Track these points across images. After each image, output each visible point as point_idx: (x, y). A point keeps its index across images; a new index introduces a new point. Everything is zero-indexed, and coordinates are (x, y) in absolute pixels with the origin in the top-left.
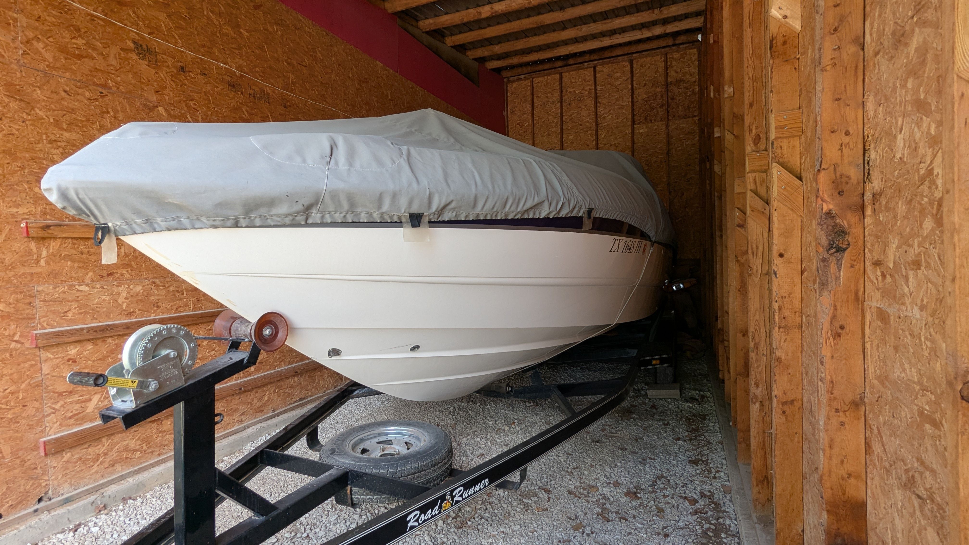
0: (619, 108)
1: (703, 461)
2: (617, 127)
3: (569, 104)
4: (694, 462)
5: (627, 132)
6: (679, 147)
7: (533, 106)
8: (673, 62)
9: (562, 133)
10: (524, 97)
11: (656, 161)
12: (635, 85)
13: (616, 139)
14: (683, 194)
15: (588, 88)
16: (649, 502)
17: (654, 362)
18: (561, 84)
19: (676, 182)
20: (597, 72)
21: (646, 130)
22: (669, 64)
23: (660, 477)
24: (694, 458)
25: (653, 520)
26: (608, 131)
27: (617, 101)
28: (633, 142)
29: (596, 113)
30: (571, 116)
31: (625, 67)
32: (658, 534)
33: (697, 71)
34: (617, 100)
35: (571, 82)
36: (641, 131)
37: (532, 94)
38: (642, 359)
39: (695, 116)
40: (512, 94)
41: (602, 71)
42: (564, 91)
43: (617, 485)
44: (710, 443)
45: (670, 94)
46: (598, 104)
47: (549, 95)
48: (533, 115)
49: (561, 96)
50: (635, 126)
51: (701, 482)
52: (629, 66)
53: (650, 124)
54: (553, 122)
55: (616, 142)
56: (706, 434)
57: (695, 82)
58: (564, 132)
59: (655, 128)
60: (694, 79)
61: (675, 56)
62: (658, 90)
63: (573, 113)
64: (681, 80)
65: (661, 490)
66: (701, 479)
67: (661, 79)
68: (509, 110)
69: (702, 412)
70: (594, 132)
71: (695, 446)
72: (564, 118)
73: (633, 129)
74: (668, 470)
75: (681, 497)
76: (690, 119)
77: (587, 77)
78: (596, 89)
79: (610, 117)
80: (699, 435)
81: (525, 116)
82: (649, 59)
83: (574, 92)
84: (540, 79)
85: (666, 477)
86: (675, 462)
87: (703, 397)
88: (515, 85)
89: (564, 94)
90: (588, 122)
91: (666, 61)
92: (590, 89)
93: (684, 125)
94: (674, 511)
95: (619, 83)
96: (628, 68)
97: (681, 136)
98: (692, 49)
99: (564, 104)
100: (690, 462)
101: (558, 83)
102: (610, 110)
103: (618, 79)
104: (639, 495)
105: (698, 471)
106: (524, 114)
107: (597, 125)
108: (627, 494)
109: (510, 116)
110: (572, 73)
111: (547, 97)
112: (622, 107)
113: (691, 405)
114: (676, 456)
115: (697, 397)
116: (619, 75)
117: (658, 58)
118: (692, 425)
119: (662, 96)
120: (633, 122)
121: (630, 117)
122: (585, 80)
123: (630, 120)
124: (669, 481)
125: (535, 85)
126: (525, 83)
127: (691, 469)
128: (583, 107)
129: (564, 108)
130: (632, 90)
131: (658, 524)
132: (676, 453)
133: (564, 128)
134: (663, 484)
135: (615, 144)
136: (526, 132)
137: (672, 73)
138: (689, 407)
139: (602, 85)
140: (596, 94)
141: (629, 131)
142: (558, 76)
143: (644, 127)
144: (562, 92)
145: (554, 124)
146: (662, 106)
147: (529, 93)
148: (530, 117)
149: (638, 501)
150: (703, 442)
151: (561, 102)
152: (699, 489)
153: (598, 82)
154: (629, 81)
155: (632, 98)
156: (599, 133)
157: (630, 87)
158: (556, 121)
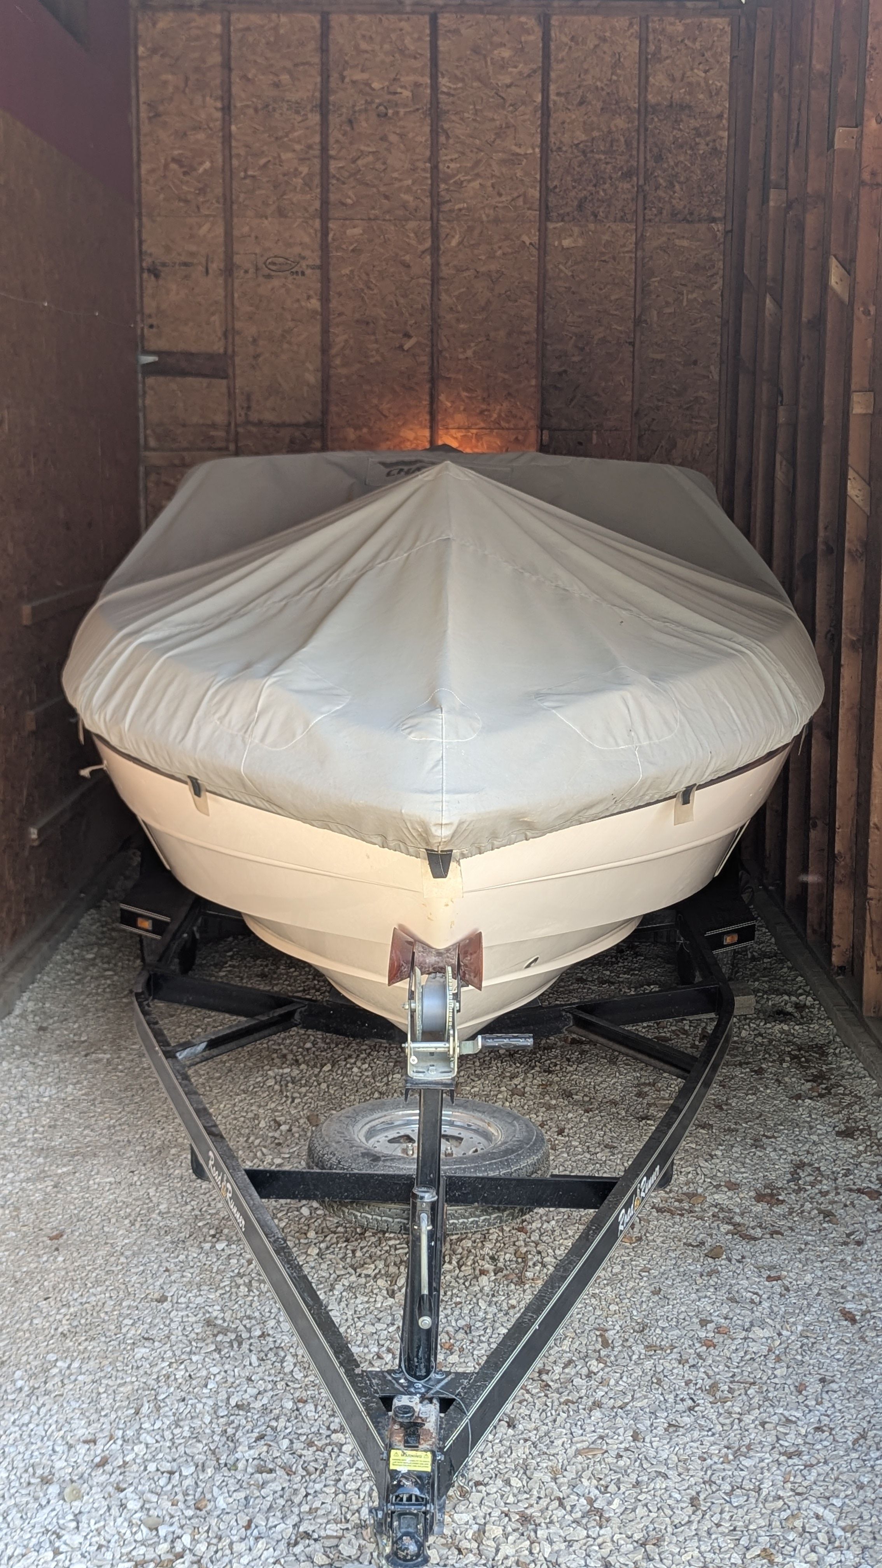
0: (503, 162)
1: (862, 1131)
2: (496, 221)
3: (350, 122)
4: (847, 1134)
5: (525, 238)
6: (667, 304)
7: (226, 108)
8: (665, 46)
9: (324, 215)
10: (197, 69)
11: (604, 341)
12: (553, 97)
13: (491, 256)
14: (674, 446)
15: (412, 78)
16: (802, 1206)
17: (728, 940)
18: (324, 50)
19: (658, 408)
20: (441, 31)
21: (581, 242)
22: (652, 48)
23: (801, 1165)
24: (843, 1128)
25: (825, 1229)
26: (471, 229)
27: (498, 135)
28: (543, 276)
29: (435, 168)
30: (354, 161)
31: (528, 32)
32: (845, 1244)
33: (726, 87)
34: (500, 133)
35: (359, 51)
36: (566, 243)
37: (227, 66)
38: (708, 934)
39: (714, 220)
40: (154, 51)
41: (456, 32)
42: (334, 76)
43: (733, 1186)
44: (860, 1098)
45: (650, 140)
46: (442, 139)
47: (285, 78)
48: (227, 138)
49: (325, 90)
50: (551, 226)
51: (872, 1163)
52: (538, 31)
53: (592, 226)
54: (296, 173)
55: (493, 267)
56: (844, 1082)
57: (720, 116)
58: (334, 213)
59: (606, 237)
60: (717, 110)
61: (669, 29)
62: (620, 122)
63: (362, 154)
64: (683, 107)
65: (813, 1185)
66: (871, 1159)
67: (629, 92)
68: (143, 108)
69: (813, 1040)
70: (428, 225)
71: (835, 1105)
72: (333, 166)
73: (543, 232)
74: (808, 1152)
75: (851, 1190)
76: (703, 227)
77: (408, 41)
78: (434, 86)
79: (476, 184)
80: (833, 1086)
81: (201, 136)
82: (597, 19)
83: (368, 84)
84: (255, 19)
85: (810, 1165)
86: (815, 1138)
87: (799, 1007)
88: (165, 21)
89: (333, 84)
90: (408, 190)
91: (643, 40)
92: (417, 85)
93: (685, 243)
94: (851, 1210)
95: (508, 81)
96: (535, 38)
97: (677, 273)
98: (717, 16)
99: (334, 120)
100: (838, 1134)
101: (312, 45)
102: (477, 163)
103: (502, 66)
104: (780, 1198)
105: (861, 1148)
106: (197, 128)
107: (436, 203)
108: (759, 1198)
109: (145, 128)
110: (360, 18)
111: (276, 85)
112: (513, 160)
113: (786, 1027)
114: (811, 1128)
115: (789, 1009)
116: (506, 53)
117: (620, 22)
118: (809, 1068)
119: (628, 144)
120: (546, 212)
121: (534, 193)
122: (402, 52)
123: (536, 205)
124: (818, 1169)
125: (235, 38)
126: (200, 21)
127: (847, 1146)
128: (393, 138)
129: (335, 134)
130: (545, 110)
131: (837, 1233)
132: (808, 1122)
133: (333, 197)
134: (810, 1175)
135: (489, 274)
136: (202, 191)
137: (658, 79)
138: (782, 1032)
139: (455, 78)
140: (435, 102)
141: (530, 237)
142: (315, 21)
143: (576, 230)
144: (325, 75)
145: (298, 181)
146: (628, 175)
147: (216, 58)
148: (217, 143)
149: (783, 1206)
150: (848, 1098)
151: (324, 108)
152: (874, 1174)
153: (442, 66)
154: (538, 79)
155: (545, 137)
156: (443, 232)
157: (539, 99)
158: (304, 170)
